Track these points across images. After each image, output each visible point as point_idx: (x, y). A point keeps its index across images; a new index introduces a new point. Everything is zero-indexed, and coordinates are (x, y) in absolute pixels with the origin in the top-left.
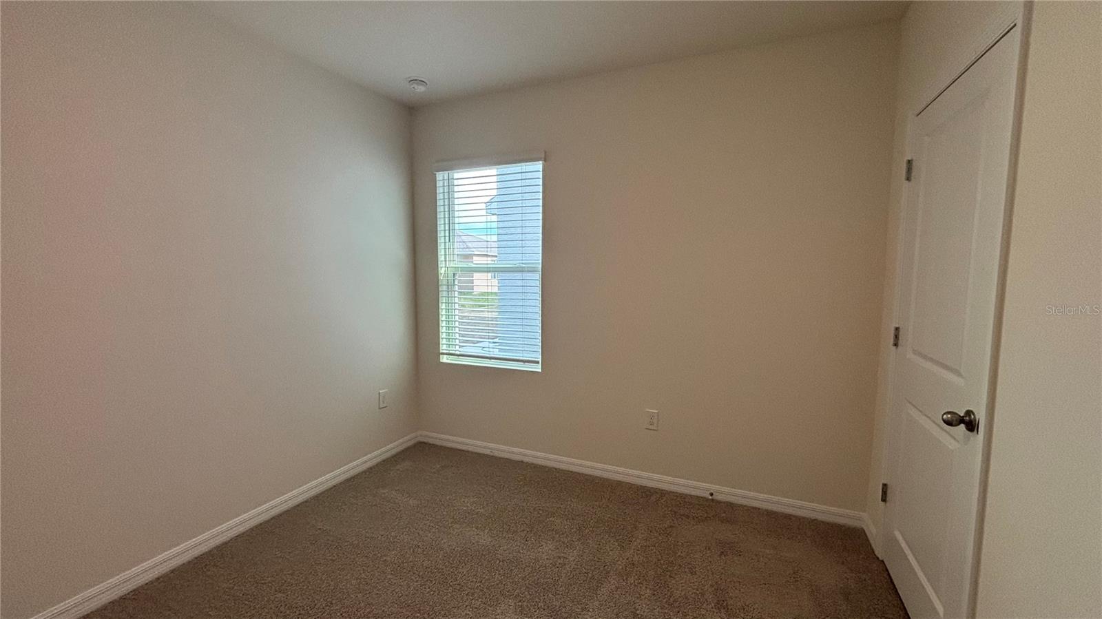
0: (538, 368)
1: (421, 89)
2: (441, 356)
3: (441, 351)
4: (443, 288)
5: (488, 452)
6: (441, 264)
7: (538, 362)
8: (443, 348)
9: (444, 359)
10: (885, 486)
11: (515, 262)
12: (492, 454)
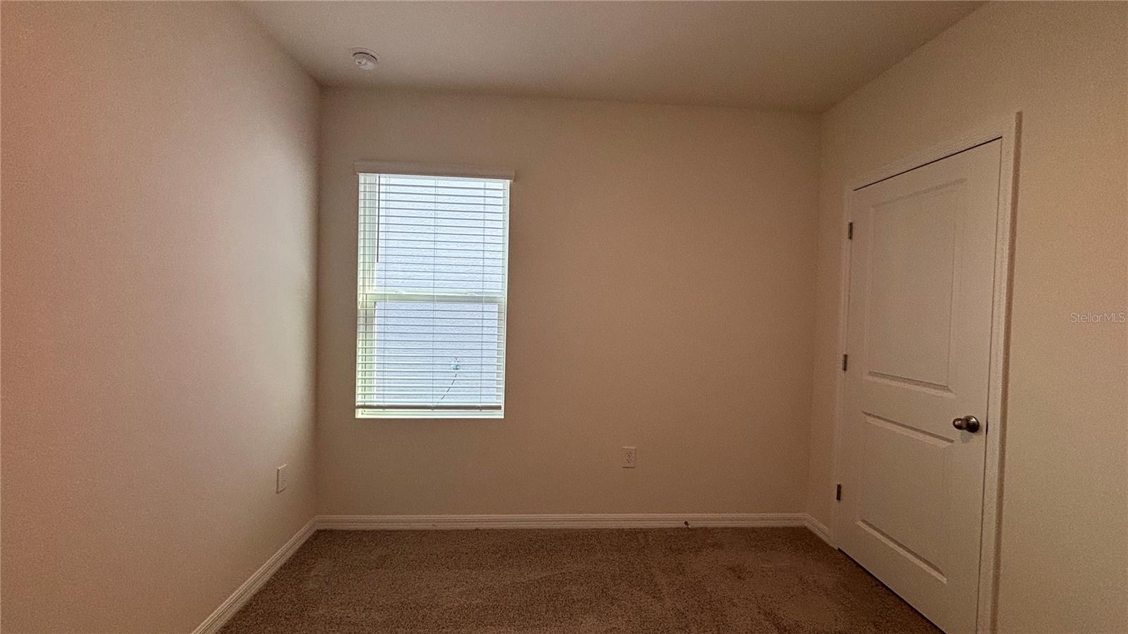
0: (499, 415)
1: (370, 66)
2: (357, 410)
3: (357, 404)
4: (361, 321)
5: (429, 527)
6: (360, 291)
7: (499, 408)
8: (359, 400)
9: (360, 414)
10: (839, 487)
11: (465, 291)
12: (434, 528)
